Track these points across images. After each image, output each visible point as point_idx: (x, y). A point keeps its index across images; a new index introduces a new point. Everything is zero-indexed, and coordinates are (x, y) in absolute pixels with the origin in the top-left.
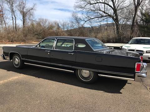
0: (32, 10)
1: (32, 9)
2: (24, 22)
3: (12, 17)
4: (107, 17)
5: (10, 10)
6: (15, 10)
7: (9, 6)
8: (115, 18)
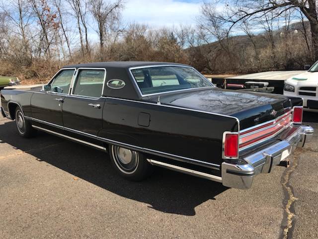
0: (117, 8)
1: (117, 6)
2: (101, 35)
3: (78, 26)
4: (287, 7)
5: (74, 13)
6: (84, 12)
7: (73, 5)
8: (308, 8)
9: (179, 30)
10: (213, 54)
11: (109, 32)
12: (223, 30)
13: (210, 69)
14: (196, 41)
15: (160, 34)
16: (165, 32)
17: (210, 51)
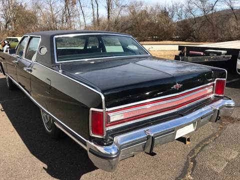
3: (91, 3)
9: (171, 5)
10: (198, 25)
11: (115, 7)
12: (209, 4)
13: (194, 38)
14: (184, 14)
15: (154, 9)
16: (158, 7)
17: (195, 22)
